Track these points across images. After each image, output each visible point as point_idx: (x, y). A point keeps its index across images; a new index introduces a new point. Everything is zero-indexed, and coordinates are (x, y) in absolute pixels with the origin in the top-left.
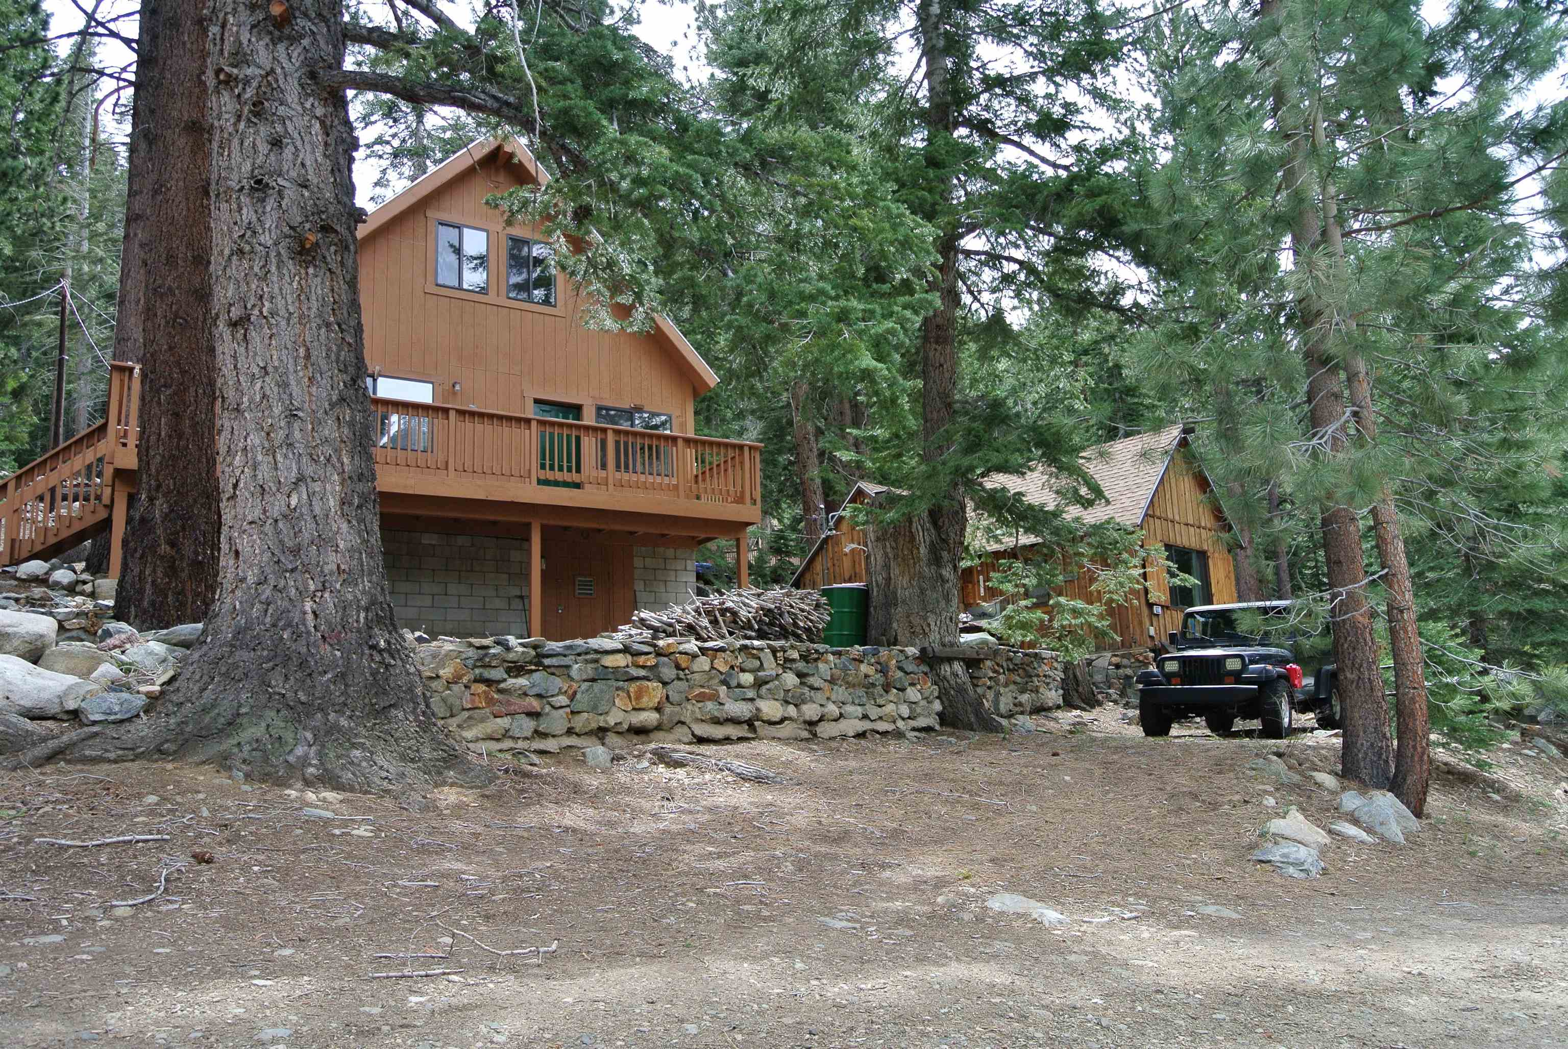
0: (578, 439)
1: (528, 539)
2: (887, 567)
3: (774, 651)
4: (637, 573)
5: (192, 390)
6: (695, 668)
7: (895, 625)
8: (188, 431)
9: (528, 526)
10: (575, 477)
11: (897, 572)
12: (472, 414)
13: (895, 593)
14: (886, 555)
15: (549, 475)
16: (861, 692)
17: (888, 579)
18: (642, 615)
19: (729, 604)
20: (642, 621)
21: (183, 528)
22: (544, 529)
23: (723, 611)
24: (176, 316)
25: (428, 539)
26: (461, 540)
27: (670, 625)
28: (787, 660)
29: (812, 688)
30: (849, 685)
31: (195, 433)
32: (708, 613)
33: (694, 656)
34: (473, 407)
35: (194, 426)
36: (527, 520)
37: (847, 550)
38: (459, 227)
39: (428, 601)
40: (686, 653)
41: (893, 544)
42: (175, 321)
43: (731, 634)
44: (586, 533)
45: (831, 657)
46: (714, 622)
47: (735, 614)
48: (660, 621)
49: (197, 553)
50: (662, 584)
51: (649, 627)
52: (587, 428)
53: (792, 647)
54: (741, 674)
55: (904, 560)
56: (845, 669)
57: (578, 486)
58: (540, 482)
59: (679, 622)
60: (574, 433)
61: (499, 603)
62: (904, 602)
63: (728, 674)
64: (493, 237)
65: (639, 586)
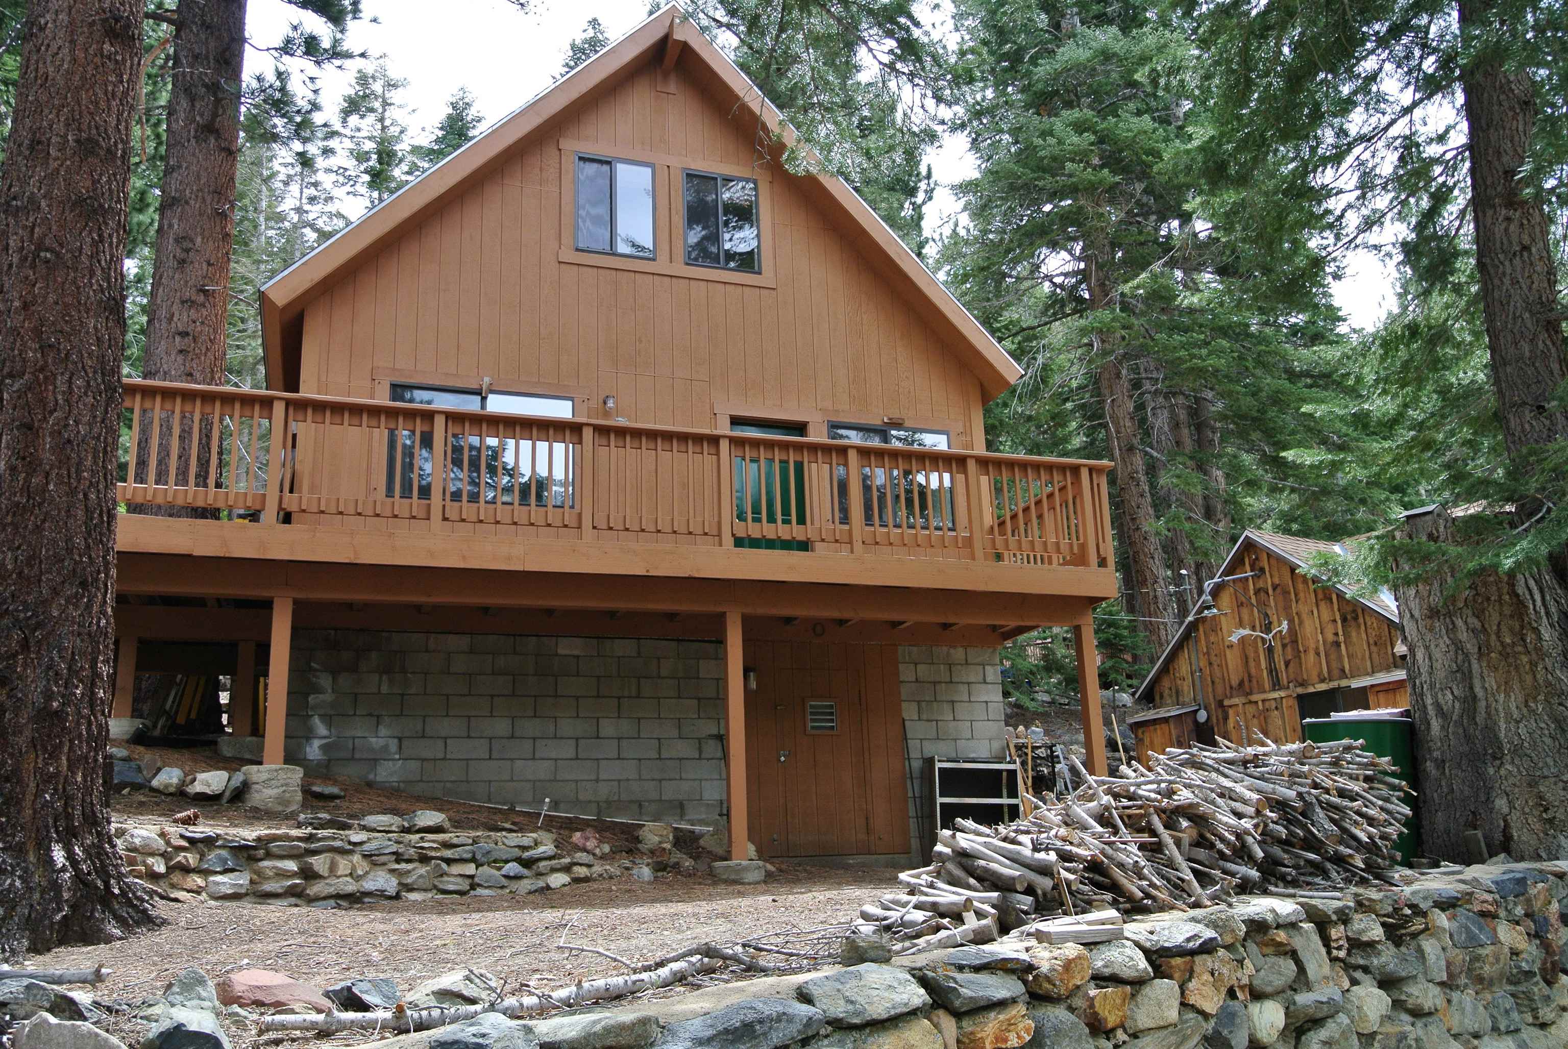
0: (799, 467)
1: (721, 641)
2: (1463, 674)
3: (1322, 923)
4: (905, 691)
5: (61, 382)
6: (1143, 1020)
7: (1501, 804)
8: (47, 456)
9: (720, 620)
10: (797, 532)
11: (1491, 683)
12: (622, 432)
13: (1490, 730)
14: (1458, 646)
15: (754, 531)
16: (1502, 995)
17: (1470, 701)
18: (964, 841)
19: (1184, 796)
20: (964, 857)
21: (25, 645)
22: (748, 623)
23: (1171, 817)
24: (40, 247)
25: (568, 647)
26: (623, 648)
27: (1045, 870)
28: (1356, 944)
29: (1417, 1013)
30: (1481, 982)
31: (64, 461)
32: (1136, 824)
33: (1138, 983)
34: (621, 421)
35: (64, 445)
36: (720, 609)
37: (1234, 639)
38: (609, 163)
39: (567, 750)
40: (1115, 980)
41: (1474, 622)
42: (36, 256)
43: (1203, 878)
44: (818, 627)
45: (1442, 919)
46: (1153, 850)
47: (1199, 820)
48: (1016, 860)
49: (49, 696)
50: (946, 707)
51: (990, 881)
52: (814, 448)
53: (1362, 906)
54: (1255, 1009)
55: (1504, 655)
56: (1472, 943)
57: (804, 546)
58: (739, 542)
59: (1065, 857)
60: (792, 457)
61: (684, 749)
62: (1517, 750)
63: (1227, 1017)
64: (663, 174)
65: (909, 711)
